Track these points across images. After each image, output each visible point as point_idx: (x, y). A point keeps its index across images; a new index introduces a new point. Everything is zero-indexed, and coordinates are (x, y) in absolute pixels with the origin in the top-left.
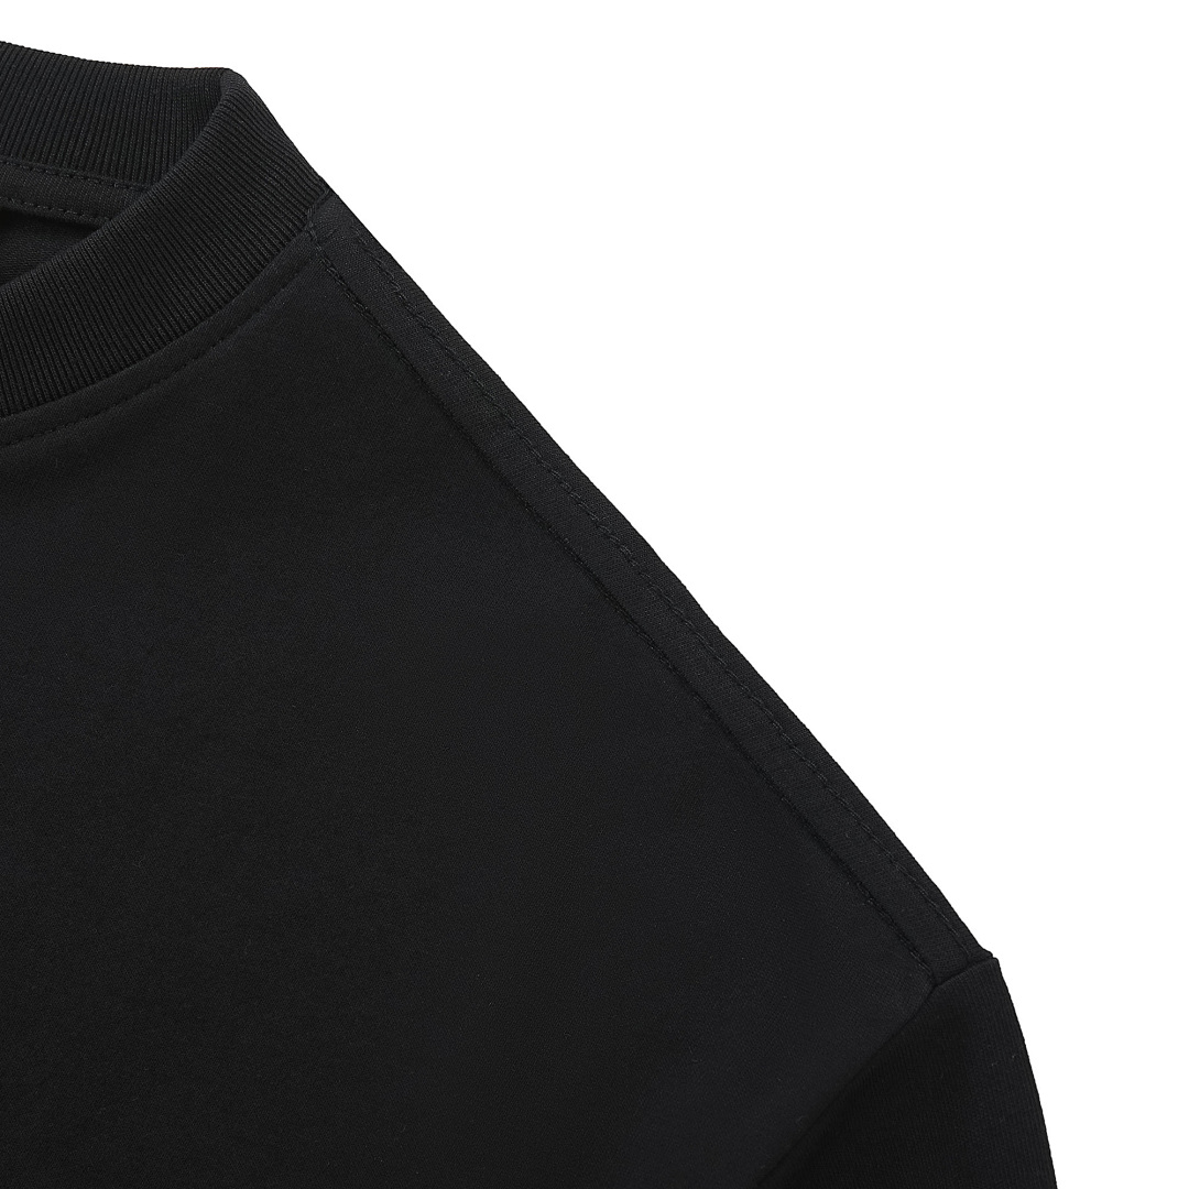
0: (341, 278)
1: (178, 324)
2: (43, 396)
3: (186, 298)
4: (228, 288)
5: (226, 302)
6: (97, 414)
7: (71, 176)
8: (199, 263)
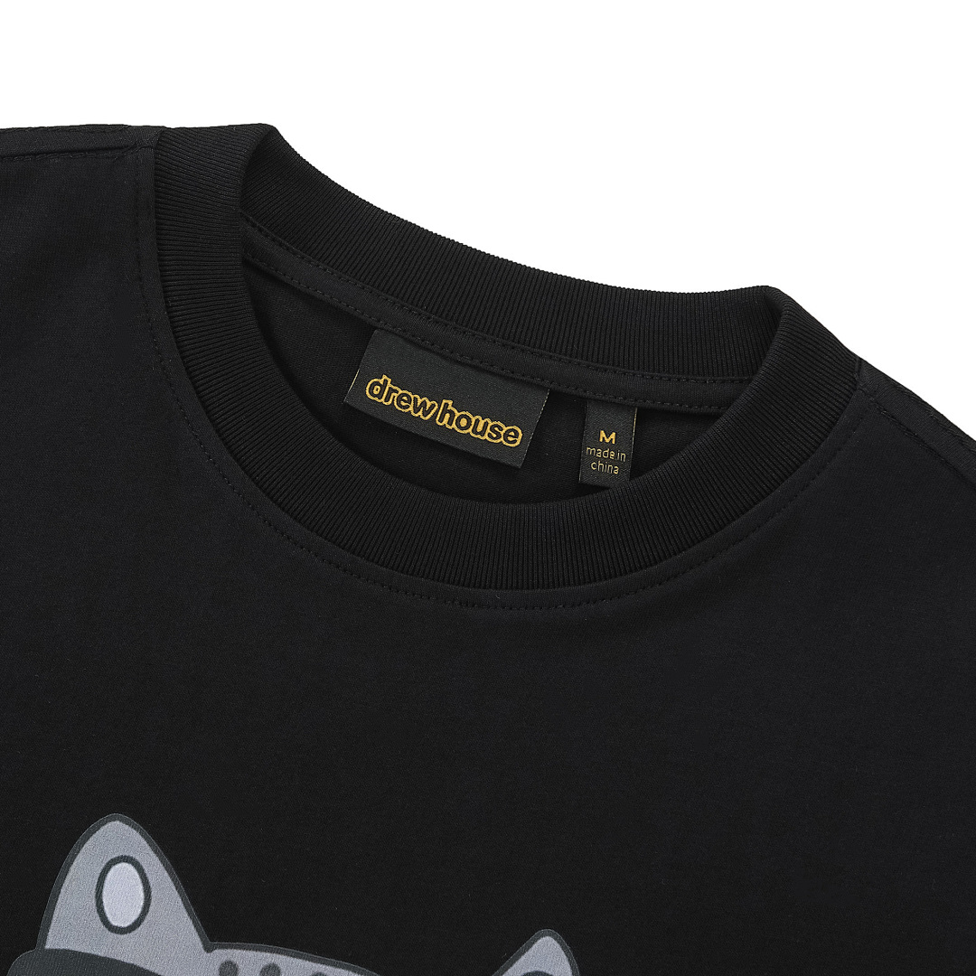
0: (893, 417)
1: (786, 469)
2: (701, 535)
3: (788, 451)
4: (816, 438)
5: (816, 448)
6: (740, 541)
7: (679, 380)
8: (793, 425)
